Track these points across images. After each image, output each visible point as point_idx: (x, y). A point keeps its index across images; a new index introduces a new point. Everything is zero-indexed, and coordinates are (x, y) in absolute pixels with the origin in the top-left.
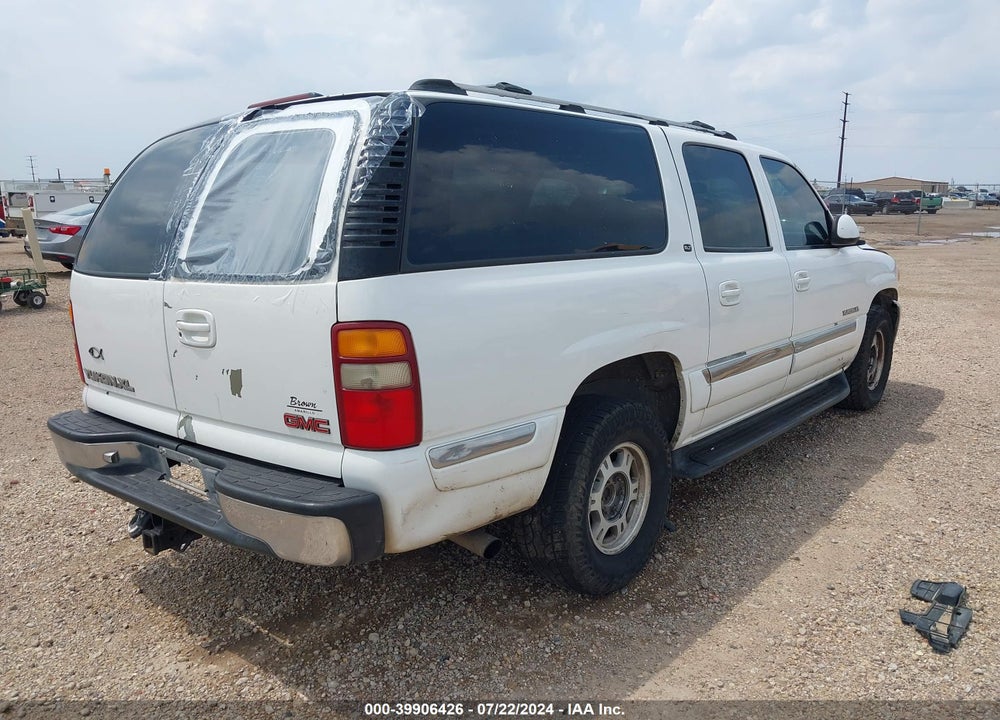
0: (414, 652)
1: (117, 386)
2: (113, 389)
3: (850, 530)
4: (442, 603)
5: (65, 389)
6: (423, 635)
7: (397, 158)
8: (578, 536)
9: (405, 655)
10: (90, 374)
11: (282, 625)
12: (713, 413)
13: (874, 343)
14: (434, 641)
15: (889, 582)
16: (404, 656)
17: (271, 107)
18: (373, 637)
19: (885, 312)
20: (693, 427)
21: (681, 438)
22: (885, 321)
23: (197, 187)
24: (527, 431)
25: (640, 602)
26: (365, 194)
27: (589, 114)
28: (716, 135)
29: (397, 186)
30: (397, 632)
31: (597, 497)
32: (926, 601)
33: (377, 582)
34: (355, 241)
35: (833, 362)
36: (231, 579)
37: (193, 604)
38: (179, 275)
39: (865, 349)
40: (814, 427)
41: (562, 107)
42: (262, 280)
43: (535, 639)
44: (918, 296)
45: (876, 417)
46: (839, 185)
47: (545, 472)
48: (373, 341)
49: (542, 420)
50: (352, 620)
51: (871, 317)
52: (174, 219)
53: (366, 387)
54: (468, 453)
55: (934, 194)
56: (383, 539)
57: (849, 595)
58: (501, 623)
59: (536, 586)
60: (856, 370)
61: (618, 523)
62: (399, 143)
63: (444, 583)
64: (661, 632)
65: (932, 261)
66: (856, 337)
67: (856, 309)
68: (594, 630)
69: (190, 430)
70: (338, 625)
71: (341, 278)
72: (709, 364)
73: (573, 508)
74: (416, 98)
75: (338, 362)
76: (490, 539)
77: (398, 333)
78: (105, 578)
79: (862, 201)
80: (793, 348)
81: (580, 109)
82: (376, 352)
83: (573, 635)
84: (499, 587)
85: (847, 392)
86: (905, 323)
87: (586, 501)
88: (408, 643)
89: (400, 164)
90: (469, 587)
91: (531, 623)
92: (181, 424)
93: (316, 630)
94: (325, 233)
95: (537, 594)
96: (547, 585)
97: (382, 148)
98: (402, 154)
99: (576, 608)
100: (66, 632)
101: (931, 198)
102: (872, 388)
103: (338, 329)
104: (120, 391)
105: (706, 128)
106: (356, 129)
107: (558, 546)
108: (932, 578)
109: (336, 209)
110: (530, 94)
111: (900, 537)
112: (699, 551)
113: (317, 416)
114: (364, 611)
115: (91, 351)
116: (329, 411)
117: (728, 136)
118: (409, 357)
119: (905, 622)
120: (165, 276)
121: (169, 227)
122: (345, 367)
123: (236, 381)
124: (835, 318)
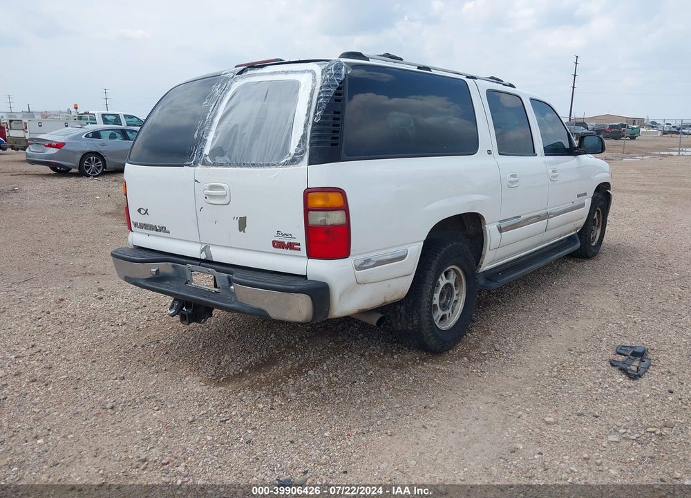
0: (336, 379)
1: (157, 230)
2: (154, 232)
3: (581, 322)
4: (346, 357)
5: (74, 247)
6: (339, 372)
7: (338, 97)
8: (427, 316)
9: (330, 381)
10: (136, 224)
11: (256, 368)
12: (501, 252)
13: (596, 216)
14: (345, 374)
15: (604, 347)
16: (331, 383)
17: (253, 66)
18: (311, 372)
19: (602, 196)
20: (490, 259)
21: (483, 265)
22: (603, 202)
23: (213, 113)
24: (404, 254)
25: (460, 357)
26: (322, 117)
27: (434, 72)
28: (504, 85)
29: (338, 113)
30: (324, 371)
31: (437, 296)
32: (625, 356)
33: (306, 347)
34: (318, 143)
35: (571, 226)
36: (219, 346)
37: (200, 359)
38: (204, 164)
39: (590, 221)
40: (558, 267)
41: (419, 68)
42: (261, 165)
43: (403, 373)
44: (622, 192)
45: (596, 262)
46: (570, 119)
47: (411, 278)
48: (326, 199)
49: (412, 248)
50: (296, 365)
51: (594, 199)
52: (199, 131)
53: (323, 224)
54: (373, 263)
55: (635, 126)
56: (329, 310)
57: (580, 353)
58: (381, 366)
59: (398, 349)
60: (584, 233)
61: (447, 312)
62: (339, 88)
63: (346, 347)
64: (474, 371)
65: (633, 171)
66: (585, 211)
67: (585, 194)
68: (436, 370)
69: (208, 254)
70: (289, 367)
71: (310, 163)
72: (500, 222)
73: (425, 300)
74: (345, 63)
75: (307, 210)
76: (380, 315)
77: (340, 194)
78: (143, 346)
79: (586, 131)
80: (547, 216)
81: (429, 69)
82: (328, 205)
83: (424, 372)
84: (377, 349)
85: (578, 245)
86: (614, 208)
87: (432, 298)
88: (331, 375)
89: (339, 100)
90: (360, 349)
91: (398, 367)
92: (202, 251)
93: (275, 370)
94: (299, 139)
95: (400, 353)
96: (406, 349)
97: (330, 91)
98: (340, 95)
99: (424, 360)
100: (130, 372)
101: (633, 129)
102: (594, 244)
103: (308, 193)
104: (158, 233)
105: (498, 81)
106: (314, 80)
107: (416, 322)
108: (629, 344)
109: (305, 126)
110: (402, 60)
111: (610, 324)
112: (492, 332)
113: (292, 241)
114: (302, 360)
115: (139, 210)
116: (300, 237)
117: (511, 86)
118: (345, 208)
119: (612, 365)
120: (195, 164)
121: (196, 136)
122: (311, 213)
123: (242, 224)
124: (573, 199)
